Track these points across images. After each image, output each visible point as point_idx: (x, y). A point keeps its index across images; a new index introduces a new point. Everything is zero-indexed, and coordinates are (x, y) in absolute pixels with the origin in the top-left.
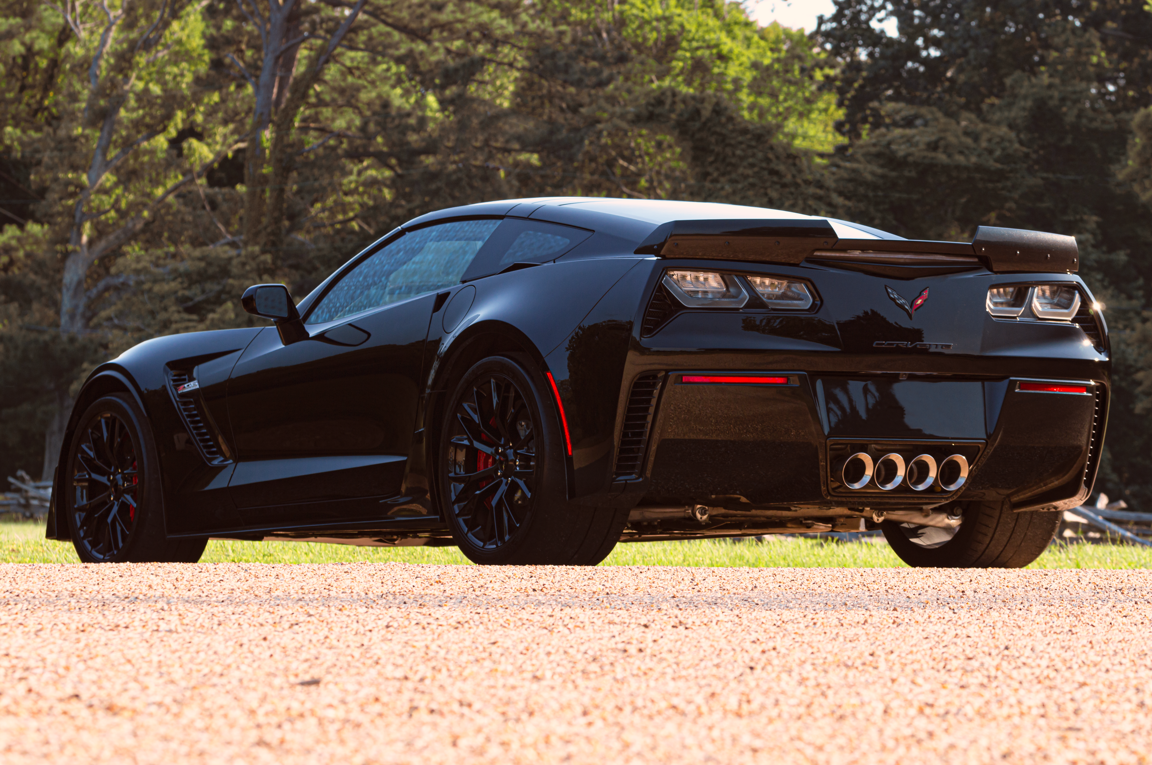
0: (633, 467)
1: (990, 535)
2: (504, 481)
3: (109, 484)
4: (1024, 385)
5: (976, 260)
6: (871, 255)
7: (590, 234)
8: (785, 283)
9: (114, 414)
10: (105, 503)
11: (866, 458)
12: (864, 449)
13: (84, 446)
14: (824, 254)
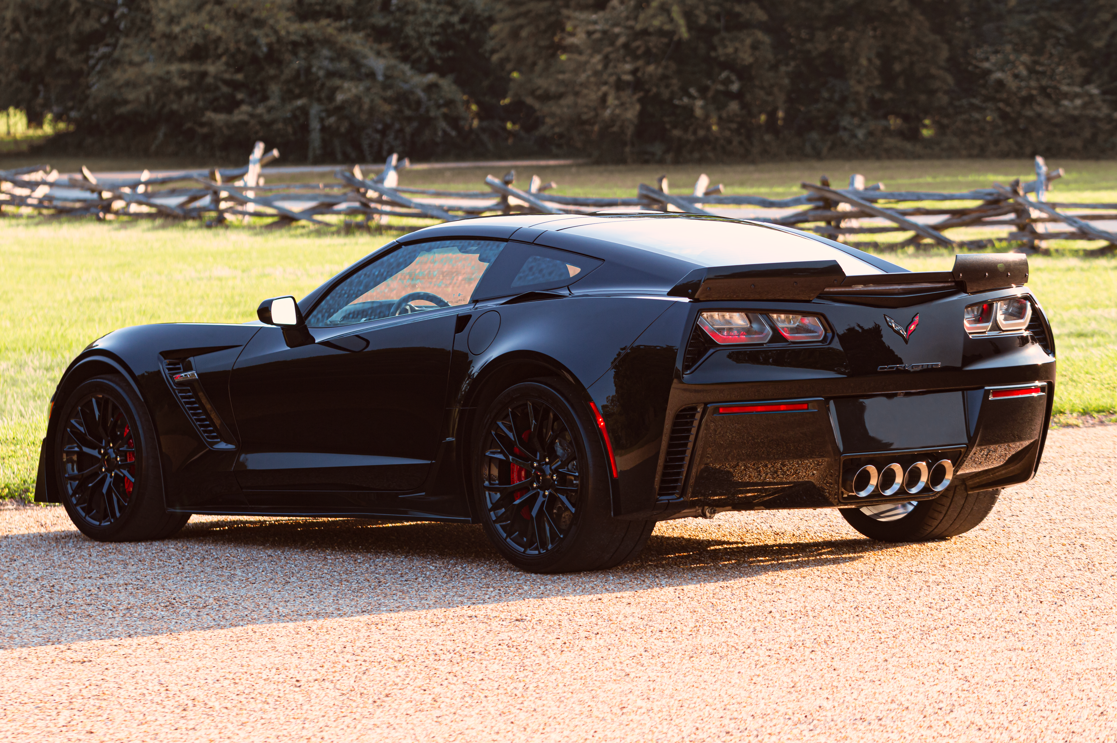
0: (675, 488)
1: (944, 512)
2: (541, 492)
3: (100, 457)
4: (996, 393)
5: (953, 284)
6: (871, 288)
7: (600, 262)
8: (800, 317)
9: (107, 396)
10: (96, 474)
11: (872, 469)
12: (871, 461)
13: (73, 421)
14: (832, 290)
